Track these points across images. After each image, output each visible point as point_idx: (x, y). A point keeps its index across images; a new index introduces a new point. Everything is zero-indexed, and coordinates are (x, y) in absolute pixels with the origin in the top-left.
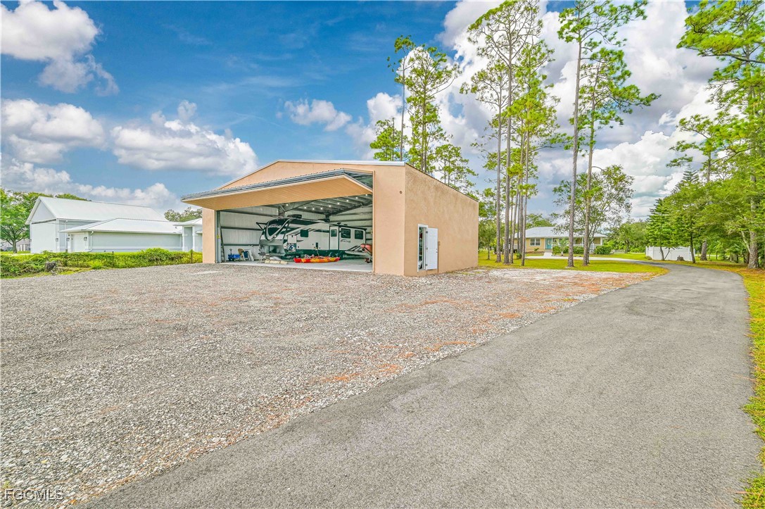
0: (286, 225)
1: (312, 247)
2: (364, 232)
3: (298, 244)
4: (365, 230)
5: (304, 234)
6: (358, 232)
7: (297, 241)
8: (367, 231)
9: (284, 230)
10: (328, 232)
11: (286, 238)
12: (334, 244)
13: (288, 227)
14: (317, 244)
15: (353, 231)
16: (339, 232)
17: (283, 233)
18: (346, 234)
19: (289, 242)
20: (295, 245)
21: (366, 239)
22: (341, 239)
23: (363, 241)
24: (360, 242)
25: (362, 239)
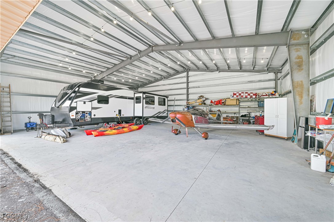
0: (76, 90)
1: (114, 115)
2: (166, 99)
3: (94, 112)
4: (167, 97)
5: (103, 100)
6: (161, 100)
7: (93, 108)
8: (169, 99)
9: (73, 95)
10: (132, 99)
11: (74, 105)
12: (138, 110)
13: (79, 92)
14: (120, 111)
15: (156, 99)
16: (143, 98)
17: (70, 99)
18: (150, 101)
19: (78, 109)
20: (90, 113)
21: (168, 106)
22: (145, 105)
23: (165, 108)
24: (162, 108)
25: (164, 105)
